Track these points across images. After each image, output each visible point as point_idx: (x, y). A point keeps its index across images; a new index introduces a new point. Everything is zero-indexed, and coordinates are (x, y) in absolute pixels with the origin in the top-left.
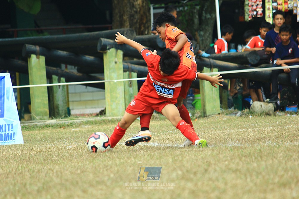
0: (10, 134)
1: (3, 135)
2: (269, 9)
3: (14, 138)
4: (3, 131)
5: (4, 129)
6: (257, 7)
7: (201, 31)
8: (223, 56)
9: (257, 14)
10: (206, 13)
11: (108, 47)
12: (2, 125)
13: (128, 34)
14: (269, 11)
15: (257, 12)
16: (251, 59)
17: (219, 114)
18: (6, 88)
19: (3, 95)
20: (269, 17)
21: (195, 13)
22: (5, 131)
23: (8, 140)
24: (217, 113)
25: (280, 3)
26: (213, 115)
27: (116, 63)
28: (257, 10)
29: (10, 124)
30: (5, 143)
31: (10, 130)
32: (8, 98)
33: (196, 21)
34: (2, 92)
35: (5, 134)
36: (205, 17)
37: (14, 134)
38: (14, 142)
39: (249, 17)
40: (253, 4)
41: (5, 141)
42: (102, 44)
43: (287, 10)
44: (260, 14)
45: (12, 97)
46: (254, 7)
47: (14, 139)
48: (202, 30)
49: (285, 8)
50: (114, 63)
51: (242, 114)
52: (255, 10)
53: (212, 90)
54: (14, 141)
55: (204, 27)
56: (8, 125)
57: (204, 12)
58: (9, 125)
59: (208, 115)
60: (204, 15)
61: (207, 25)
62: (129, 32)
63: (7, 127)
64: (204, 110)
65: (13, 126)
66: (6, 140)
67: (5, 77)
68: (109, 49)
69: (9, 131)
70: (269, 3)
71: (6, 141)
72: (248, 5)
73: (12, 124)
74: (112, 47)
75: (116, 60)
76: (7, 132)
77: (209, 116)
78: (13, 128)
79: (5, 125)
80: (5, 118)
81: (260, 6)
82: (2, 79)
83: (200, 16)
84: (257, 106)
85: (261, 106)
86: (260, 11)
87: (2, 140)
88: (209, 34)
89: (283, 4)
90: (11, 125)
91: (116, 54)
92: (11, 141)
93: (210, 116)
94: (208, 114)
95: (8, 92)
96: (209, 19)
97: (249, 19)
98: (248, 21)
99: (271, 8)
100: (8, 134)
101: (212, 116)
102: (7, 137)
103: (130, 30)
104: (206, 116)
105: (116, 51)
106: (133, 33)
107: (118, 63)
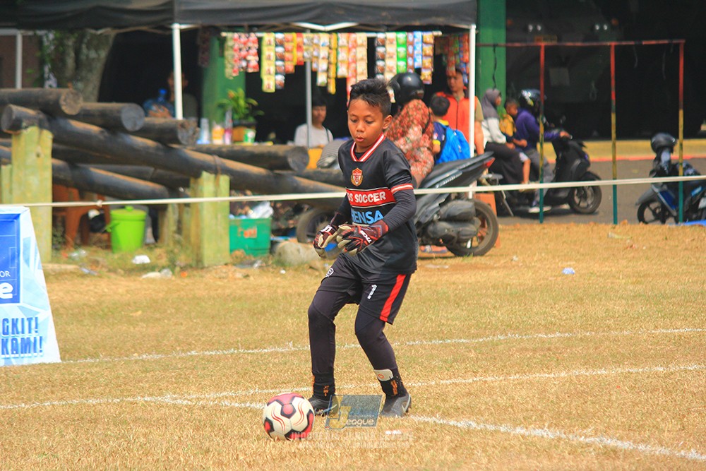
0: (32, 340)
1: (19, 341)
2: (269, 58)
3: (41, 347)
4: (18, 333)
5: (20, 329)
6: (248, 54)
7: (78, 80)
8: (228, 151)
9: (247, 66)
10: (88, 48)
11: (24, 124)
12: (17, 319)
13: (68, 101)
14: (269, 62)
15: (248, 62)
16: (294, 162)
17: (226, 264)
18: (24, 239)
19: (16, 253)
20: (270, 74)
21: (68, 46)
22: (23, 332)
23: (29, 352)
24: (222, 263)
25: (290, 48)
26: (216, 265)
27: (38, 155)
28: (249, 58)
29: (31, 318)
30: (22, 357)
31: (33, 331)
32: (27, 261)
33: (70, 62)
34: (16, 247)
35: (22, 339)
36: (87, 56)
37: (41, 338)
38: (42, 356)
39: (234, 72)
40: (242, 46)
41: (22, 355)
42: (14, 117)
43: (300, 62)
44: (254, 67)
45: (35, 259)
46: (243, 53)
47: (41, 351)
48: (82, 80)
49: (298, 59)
50: (34, 156)
51: (264, 264)
52: (245, 58)
53: (216, 218)
54: (41, 354)
55: (84, 73)
56: (28, 319)
57: (84, 46)
58: (30, 320)
59: (206, 265)
60: (84, 50)
61: (90, 71)
62: (71, 96)
63: (26, 323)
64: (197, 255)
65: (39, 322)
66: (26, 353)
67: (21, 217)
68: (26, 127)
69: (30, 332)
70: (270, 47)
71: (26, 355)
72: (232, 47)
73: (36, 318)
74: (32, 125)
75: (39, 149)
76: (26, 335)
77: (208, 267)
78: (40, 327)
79: (23, 319)
80: (21, 304)
81: (254, 51)
82: (15, 220)
83: (77, 52)
84: (291, 252)
85: (298, 250)
86: (253, 60)
87: (17, 353)
88: (93, 89)
89: (295, 50)
90: (34, 319)
91: (40, 138)
92: (35, 354)
93: (211, 269)
94: (206, 263)
95: (27, 248)
96: (94, 59)
97: (234, 75)
98: (231, 78)
99: (273, 57)
100: (28, 338)
101: (215, 267)
102: (27, 346)
103: (72, 93)
104: (203, 268)
105: (40, 133)
106: (78, 99)
107: (42, 156)
